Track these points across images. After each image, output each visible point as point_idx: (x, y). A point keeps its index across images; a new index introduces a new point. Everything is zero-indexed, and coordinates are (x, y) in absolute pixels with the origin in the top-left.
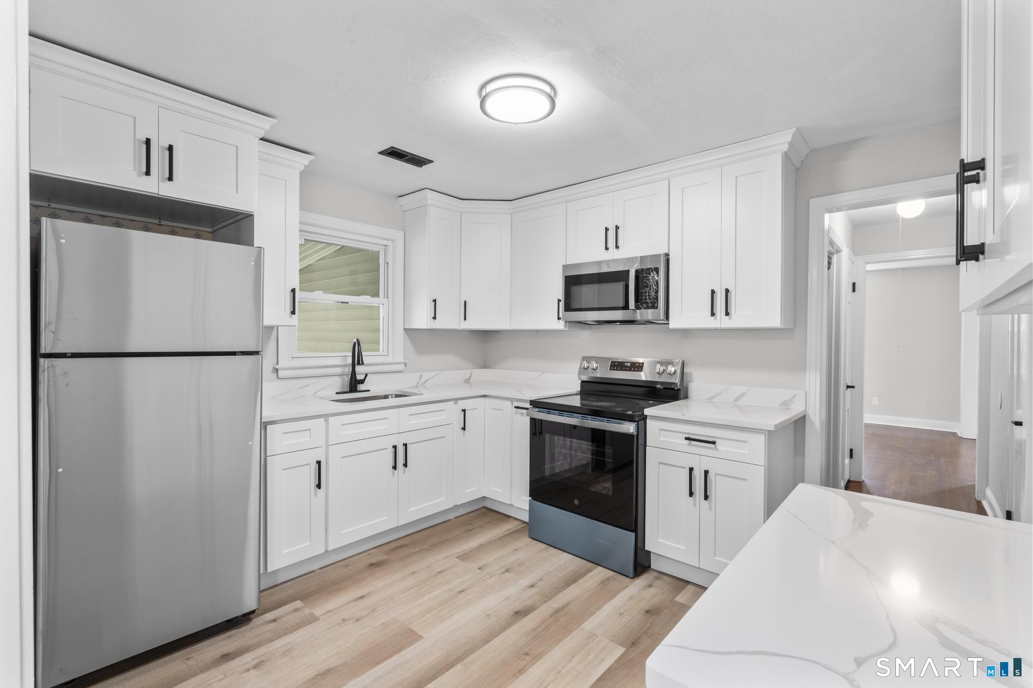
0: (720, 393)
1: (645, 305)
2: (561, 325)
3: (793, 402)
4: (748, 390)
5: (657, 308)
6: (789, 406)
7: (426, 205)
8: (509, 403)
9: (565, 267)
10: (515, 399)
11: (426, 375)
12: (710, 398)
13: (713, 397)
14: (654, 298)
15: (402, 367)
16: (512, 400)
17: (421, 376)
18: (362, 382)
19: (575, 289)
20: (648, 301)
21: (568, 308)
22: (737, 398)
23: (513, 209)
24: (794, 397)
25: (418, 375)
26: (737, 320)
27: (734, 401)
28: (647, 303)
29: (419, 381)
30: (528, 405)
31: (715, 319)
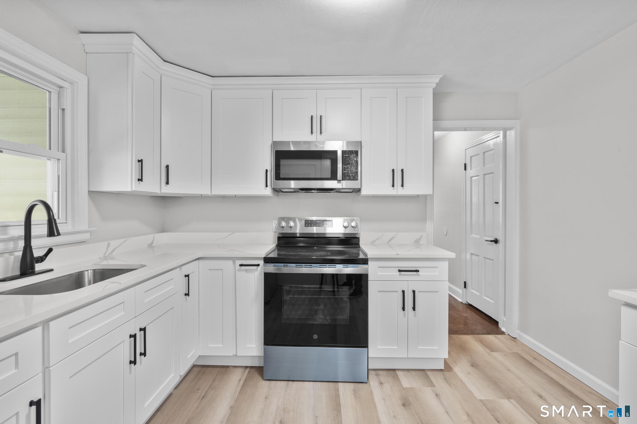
0: (379, 238)
1: (347, 177)
2: (268, 191)
3: (421, 240)
4: (396, 235)
5: (357, 180)
6: (419, 242)
7: (128, 53)
8: (231, 262)
9: (275, 143)
10: (236, 258)
11: (114, 243)
12: (372, 242)
13: (375, 241)
14: (354, 173)
15: (86, 236)
16: (234, 259)
17: (109, 245)
18: (41, 259)
19: (284, 162)
20: (351, 175)
21: (278, 177)
22: (389, 240)
23: (213, 85)
24: (421, 237)
25: (106, 243)
26: (408, 190)
27: (388, 242)
28: (349, 176)
29: (107, 250)
30: (261, 262)
31: (394, 189)
